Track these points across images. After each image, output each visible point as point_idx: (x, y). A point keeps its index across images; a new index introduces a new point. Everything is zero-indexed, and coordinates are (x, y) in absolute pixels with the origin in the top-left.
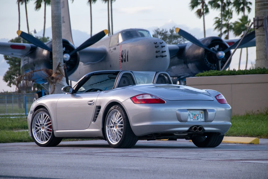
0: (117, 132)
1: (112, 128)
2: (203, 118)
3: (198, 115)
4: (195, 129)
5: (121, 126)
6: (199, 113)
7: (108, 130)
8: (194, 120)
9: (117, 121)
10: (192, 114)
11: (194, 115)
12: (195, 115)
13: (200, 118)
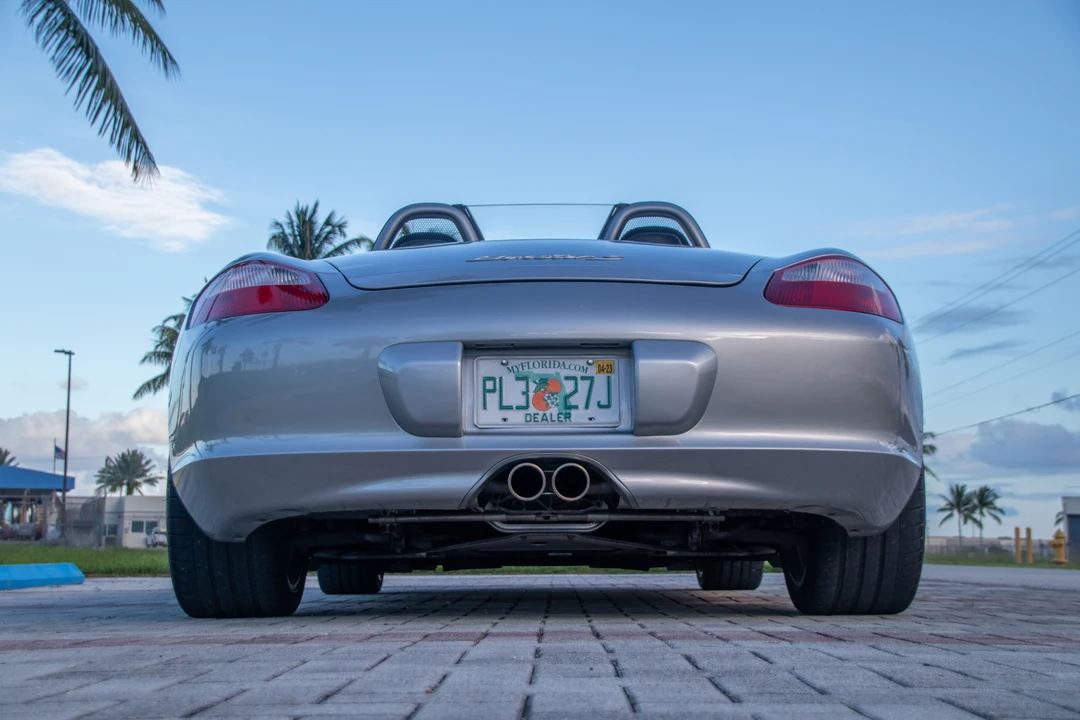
2: (608, 406)
3: (568, 386)
4: (528, 480)
6: (579, 374)
8: (531, 418)
10: (518, 379)
11: (532, 387)
13: (587, 407)
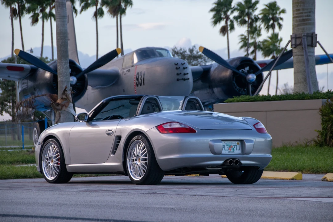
0: (140, 166)
1: (135, 162)
2: (239, 150)
3: (234, 147)
4: (231, 162)
5: (145, 159)
6: (235, 145)
7: (130, 164)
8: (229, 152)
9: (141, 153)
10: (227, 145)
11: (229, 147)
12: (231, 146)
13: (236, 150)
